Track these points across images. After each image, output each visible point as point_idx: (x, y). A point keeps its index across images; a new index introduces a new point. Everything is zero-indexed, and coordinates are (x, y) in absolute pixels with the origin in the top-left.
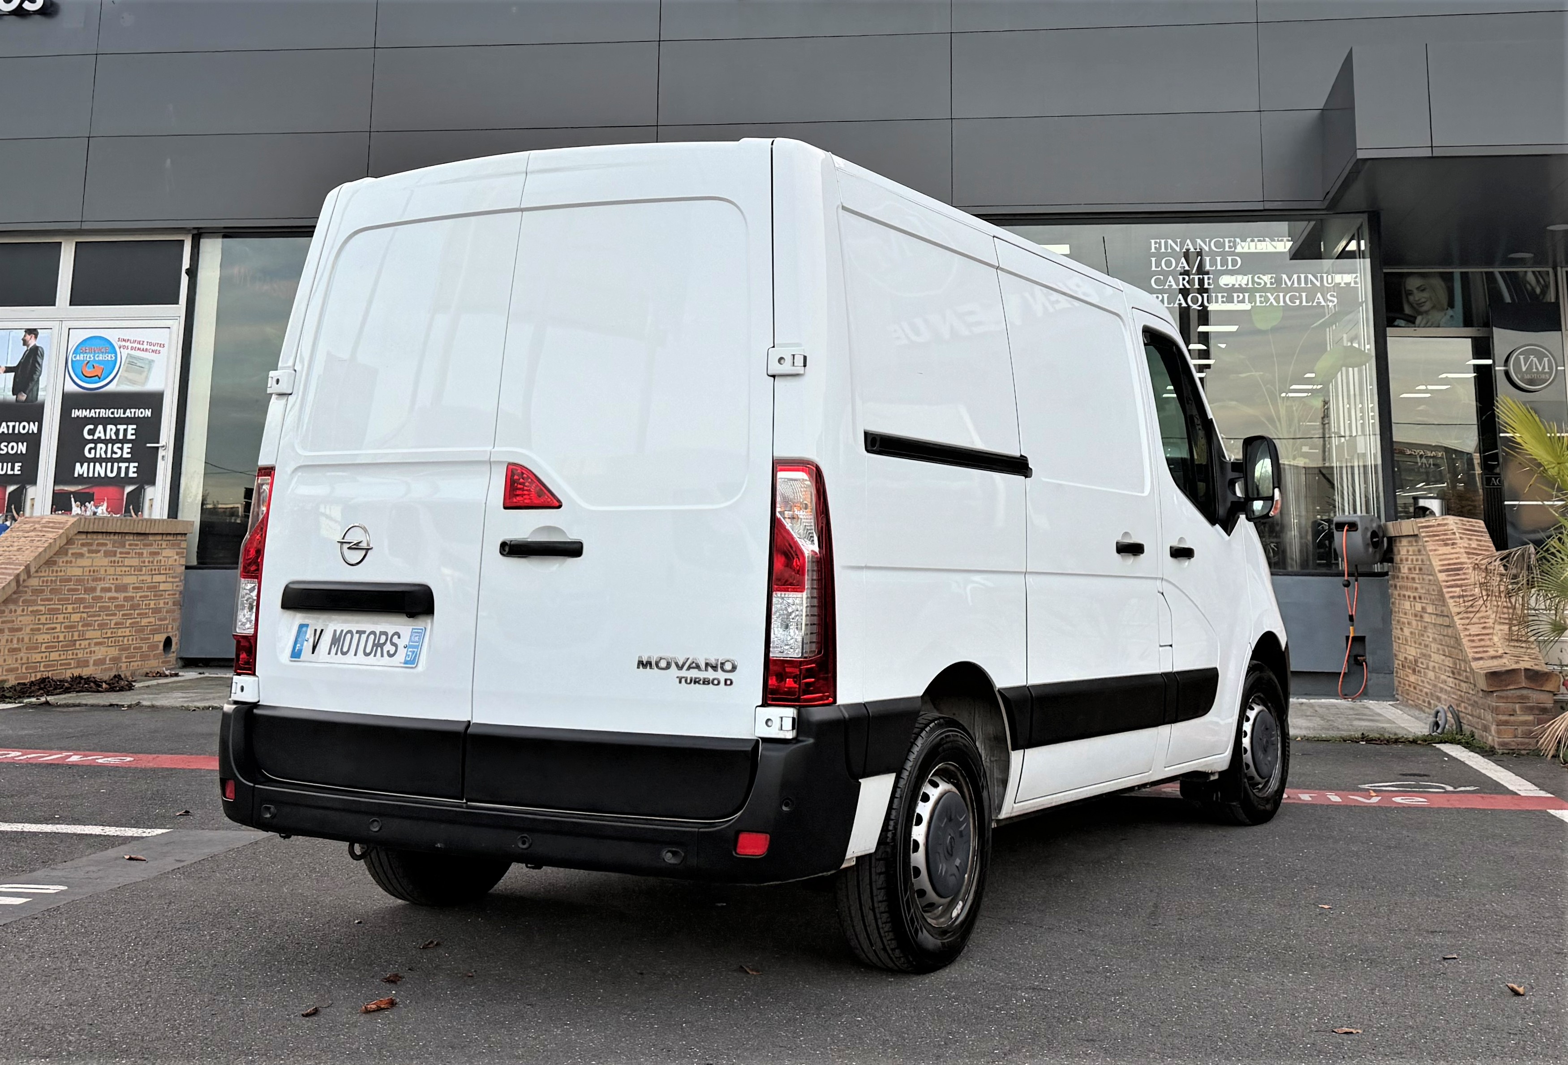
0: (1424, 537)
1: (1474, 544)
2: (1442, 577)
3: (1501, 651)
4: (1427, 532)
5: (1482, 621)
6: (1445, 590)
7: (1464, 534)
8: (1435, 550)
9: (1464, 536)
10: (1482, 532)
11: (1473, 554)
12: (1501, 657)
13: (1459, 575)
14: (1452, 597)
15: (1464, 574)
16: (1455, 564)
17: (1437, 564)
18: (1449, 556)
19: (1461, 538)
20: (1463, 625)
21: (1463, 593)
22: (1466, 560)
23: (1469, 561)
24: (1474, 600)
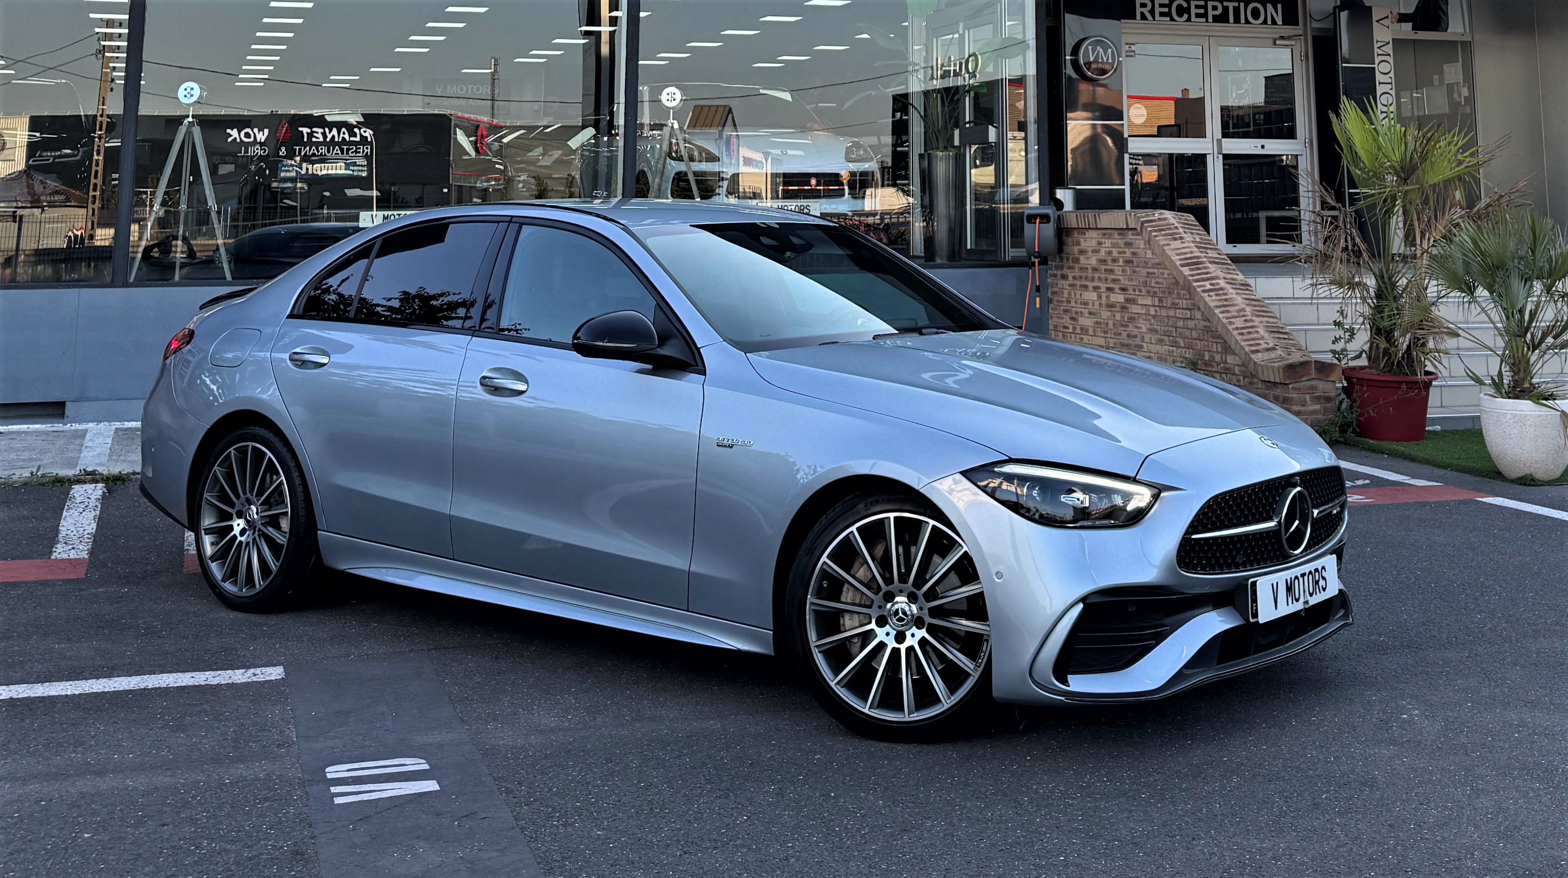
0: (1150, 232)
2: (1186, 271)
3: (1271, 345)
4: (1152, 226)
5: (1241, 314)
6: (1194, 285)
7: (1184, 228)
8: (1168, 245)
10: (1196, 226)
11: (1202, 248)
12: (1273, 349)
14: (1204, 291)
15: (1205, 268)
16: (1191, 258)
17: (1175, 258)
18: (1183, 251)
19: (1185, 232)
20: (1227, 318)
21: (1212, 287)
22: (1200, 254)
23: (1203, 255)
24: (1225, 294)
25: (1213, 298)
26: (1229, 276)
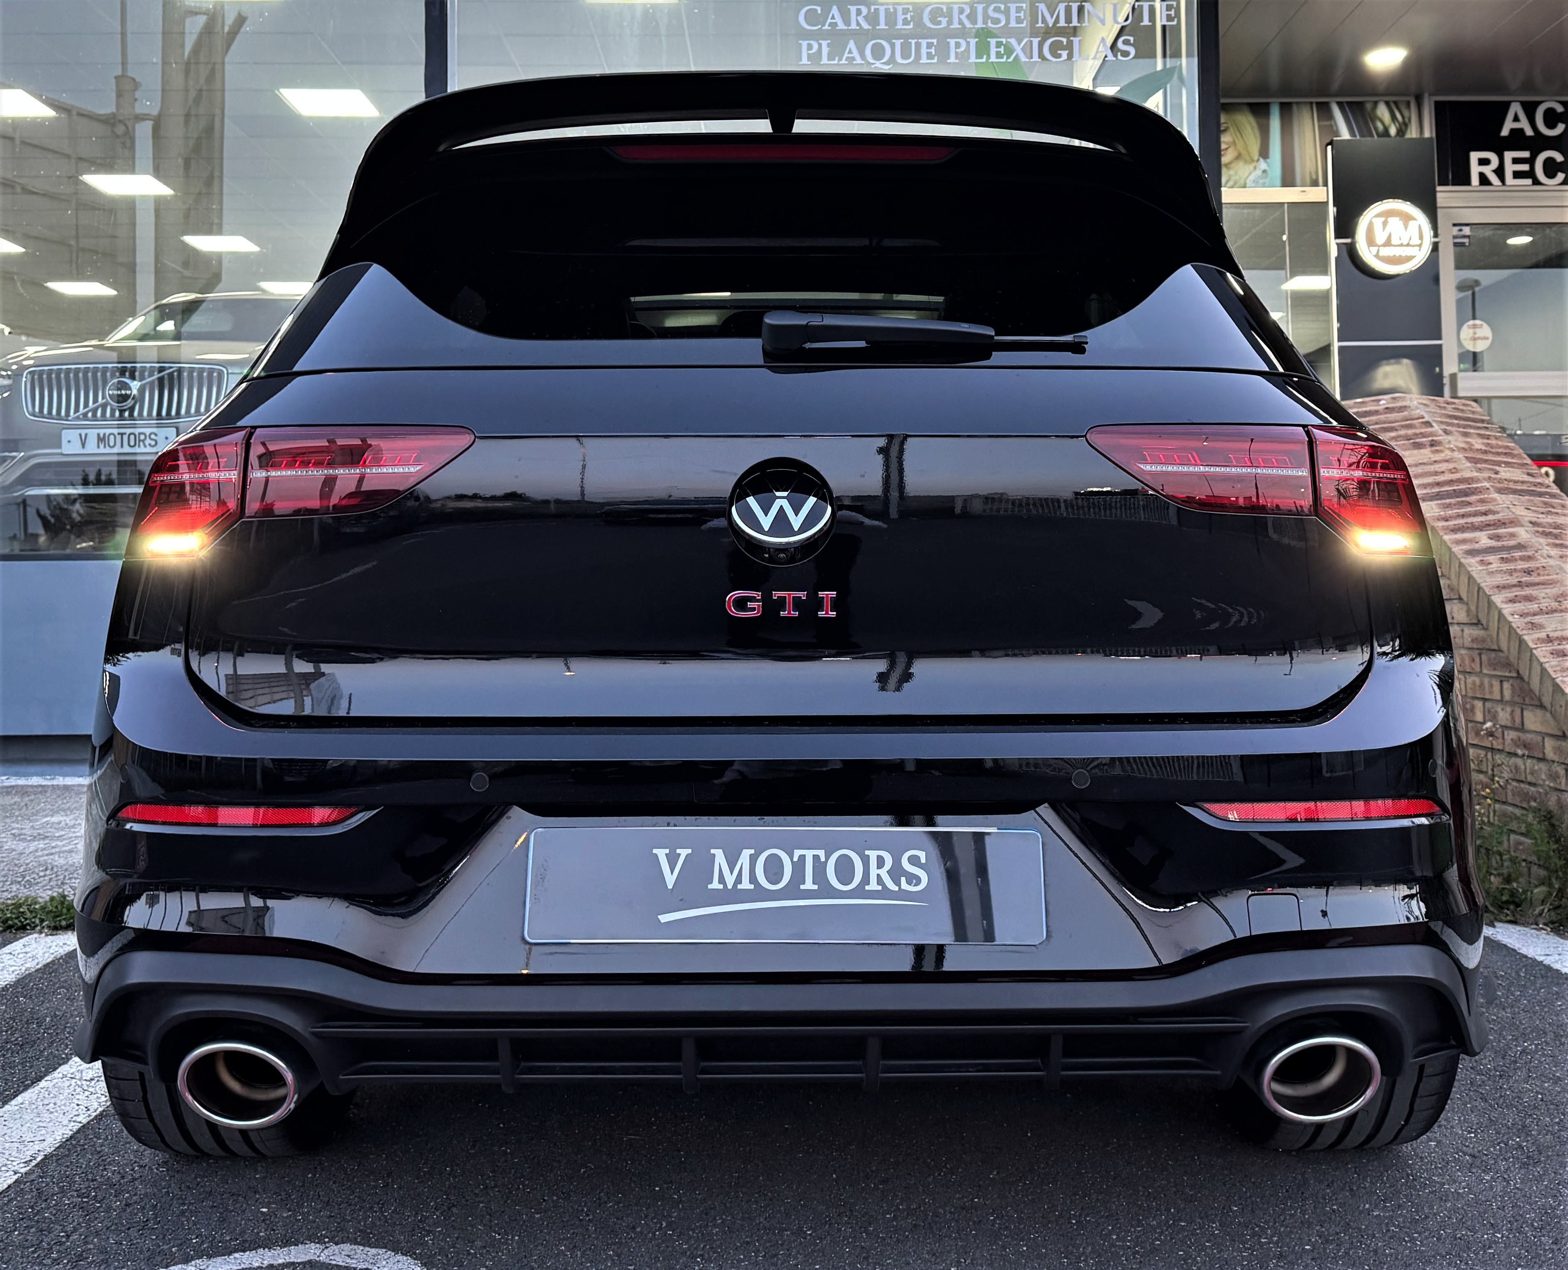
1: (1478, 444)
6: (1446, 538)
7: (1448, 424)
9: (1448, 428)
10: (1483, 421)
11: (1486, 461)
13: (1469, 504)
15: (1482, 501)
16: (1450, 482)
18: (1433, 468)
19: (1446, 432)
21: (1493, 543)
22: (1475, 474)
23: (1486, 475)
24: (1529, 558)
25: (1494, 567)
26: (1549, 519)
